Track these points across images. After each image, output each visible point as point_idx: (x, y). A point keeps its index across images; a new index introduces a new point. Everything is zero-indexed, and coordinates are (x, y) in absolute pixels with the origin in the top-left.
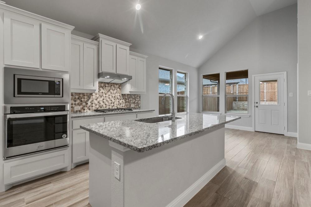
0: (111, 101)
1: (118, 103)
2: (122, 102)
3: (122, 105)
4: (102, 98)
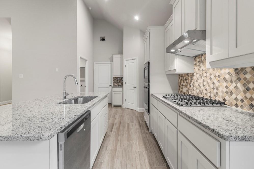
0: (214, 83)
1: (225, 90)
2: (236, 87)
3: (234, 96)
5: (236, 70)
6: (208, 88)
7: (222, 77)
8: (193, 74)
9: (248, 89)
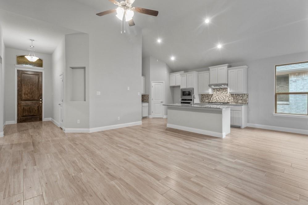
0: (223, 98)
1: (228, 99)
2: (231, 99)
3: (231, 101)
4: (218, 96)
5: (231, 94)
6: (221, 99)
7: (227, 96)
8: (213, 95)
9: (234, 99)
